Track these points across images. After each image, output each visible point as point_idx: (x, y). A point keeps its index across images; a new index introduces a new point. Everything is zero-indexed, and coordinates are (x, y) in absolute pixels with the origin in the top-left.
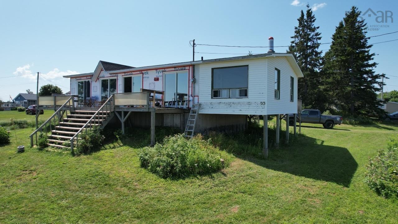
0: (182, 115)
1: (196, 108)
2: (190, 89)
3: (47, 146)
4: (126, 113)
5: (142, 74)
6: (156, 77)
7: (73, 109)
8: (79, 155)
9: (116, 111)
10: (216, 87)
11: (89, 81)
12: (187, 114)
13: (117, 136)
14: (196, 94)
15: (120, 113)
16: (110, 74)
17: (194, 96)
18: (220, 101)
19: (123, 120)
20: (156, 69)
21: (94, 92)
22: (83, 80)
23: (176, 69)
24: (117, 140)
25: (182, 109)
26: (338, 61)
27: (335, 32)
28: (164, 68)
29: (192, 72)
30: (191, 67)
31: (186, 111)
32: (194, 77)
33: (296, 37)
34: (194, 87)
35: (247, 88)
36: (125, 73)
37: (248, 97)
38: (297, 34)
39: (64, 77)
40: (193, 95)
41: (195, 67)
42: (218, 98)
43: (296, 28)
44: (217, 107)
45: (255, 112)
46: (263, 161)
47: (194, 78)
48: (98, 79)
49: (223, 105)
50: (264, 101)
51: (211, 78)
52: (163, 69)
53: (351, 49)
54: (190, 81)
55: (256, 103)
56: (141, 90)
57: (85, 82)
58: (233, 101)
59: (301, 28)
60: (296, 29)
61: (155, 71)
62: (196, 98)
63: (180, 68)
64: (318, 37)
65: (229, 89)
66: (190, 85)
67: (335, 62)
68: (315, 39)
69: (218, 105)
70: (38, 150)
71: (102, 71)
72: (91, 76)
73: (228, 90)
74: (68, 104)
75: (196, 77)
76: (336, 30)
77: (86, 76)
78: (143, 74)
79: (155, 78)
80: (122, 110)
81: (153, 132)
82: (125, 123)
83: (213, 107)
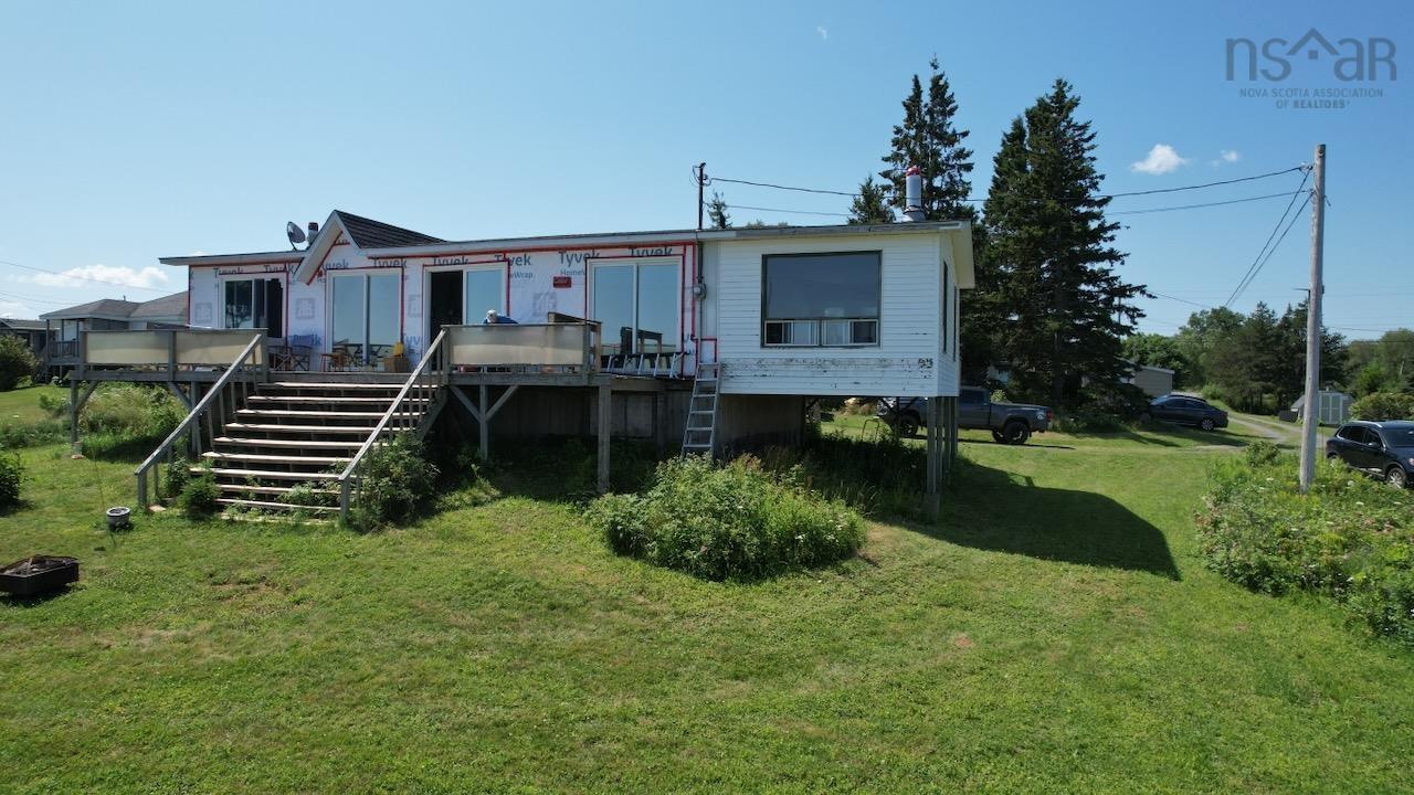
0: (660, 398)
1: (708, 378)
2: (688, 316)
3: (221, 508)
4: (495, 392)
6: (558, 275)
7: (265, 379)
8: (381, 529)
9: (459, 386)
10: (776, 315)
11: (275, 282)
12: (684, 394)
13: (473, 466)
14: (709, 333)
15: (472, 392)
16: (370, 258)
17: (702, 340)
18: (790, 356)
19: (484, 416)
20: (562, 250)
21: (298, 318)
22: (249, 275)
23: (635, 251)
24: (472, 482)
25: (662, 379)
26: (1018, 240)
27: (1000, 149)
28: (594, 248)
29: (694, 264)
30: (690, 249)
31: (675, 387)
32: (700, 278)
33: (896, 157)
34: (701, 312)
35: (878, 317)
36: (435, 256)
37: (879, 345)
38: (899, 149)
39: (163, 260)
40: (697, 336)
42: (784, 347)
43: (898, 131)
44: (783, 374)
45: (901, 387)
46: (929, 527)
47: (700, 282)
48: (320, 275)
50: (929, 357)
51: (759, 284)
52: (589, 248)
53: (1058, 207)
54: (688, 293)
55: (905, 362)
56: (552, 316)
57: (260, 283)
59: (913, 132)
60: (896, 133)
61: (556, 256)
62: (708, 348)
63: (650, 250)
64: (963, 162)
65: (821, 319)
66: (688, 305)
67: (1011, 242)
68: (953, 167)
69: (783, 367)
70: (187, 522)
71: (335, 248)
72: (287, 262)
73: (816, 323)
75: (709, 280)
76: (1004, 144)
77: (267, 263)
79: (556, 279)
80: (482, 382)
81: (604, 452)
82: (490, 422)
83: (765, 373)
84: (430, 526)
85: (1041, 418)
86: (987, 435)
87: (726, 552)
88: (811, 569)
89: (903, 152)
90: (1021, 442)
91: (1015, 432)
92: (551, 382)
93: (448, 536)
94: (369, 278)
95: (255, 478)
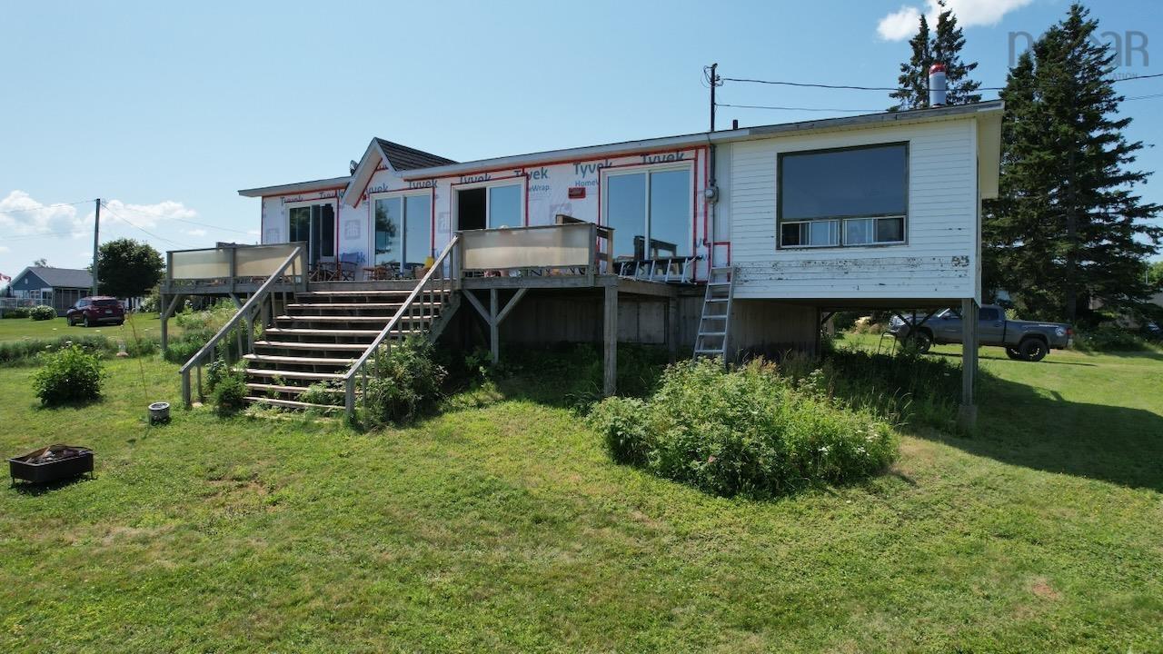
0: (672, 304)
1: (722, 281)
2: (701, 220)
3: (247, 404)
4: (505, 295)
5: (524, 178)
6: (573, 186)
7: (304, 288)
8: (381, 429)
9: (470, 290)
10: (791, 218)
11: (328, 207)
12: (697, 299)
13: (481, 368)
14: (721, 237)
15: (483, 295)
16: (405, 180)
17: (715, 244)
18: (808, 258)
19: (494, 319)
20: (576, 161)
21: (347, 238)
22: (308, 202)
23: (647, 157)
24: (480, 380)
25: (674, 284)
26: (1026, 167)
27: (1005, 84)
28: (606, 157)
29: (706, 168)
30: (702, 152)
31: (687, 293)
32: (712, 181)
33: (902, 94)
34: (714, 216)
35: (906, 213)
36: (461, 175)
37: (907, 243)
38: (906, 86)
39: (242, 193)
40: (710, 240)
41: (720, 153)
42: (801, 249)
43: (905, 68)
44: (800, 277)
45: (932, 288)
46: (967, 441)
47: (712, 185)
48: (365, 198)
49: (819, 270)
50: (965, 254)
51: (774, 184)
52: (602, 158)
53: (1071, 131)
54: (700, 197)
55: (937, 261)
56: (560, 219)
57: (316, 208)
58: (853, 257)
59: (919, 69)
60: (903, 70)
61: (571, 167)
62: (721, 252)
63: (661, 156)
64: (970, 93)
65: (841, 218)
66: (701, 209)
67: (1019, 168)
68: (960, 99)
69: (800, 270)
70: (216, 418)
71: (377, 173)
72: (339, 187)
73: (836, 223)
74: (289, 272)
75: (721, 182)
76: (1009, 79)
77: (321, 190)
78: (528, 177)
79: (571, 190)
80: (492, 286)
81: (611, 355)
82: (501, 326)
83: (781, 276)
84: (429, 426)
85: (1060, 334)
86: (1001, 351)
87: (738, 464)
88: (836, 485)
89: (910, 88)
90: (1037, 359)
91: (1032, 348)
92: (558, 284)
93: (446, 437)
94: (405, 199)
95: (281, 378)
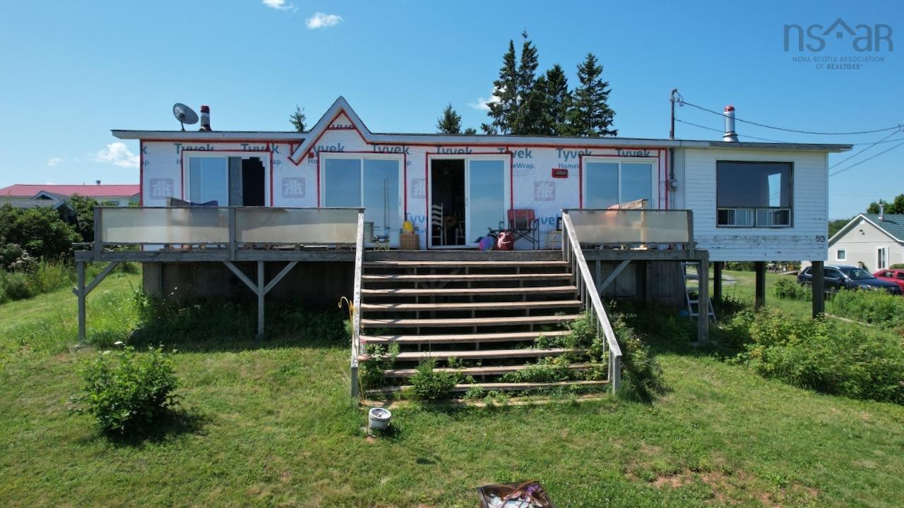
2: (663, 203)
5: (509, 156)
6: (557, 167)
10: (724, 204)
11: (256, 161)
16: (369, 144)
18: (735, 234)
20: (560, 147)
22: (222, 153)
23: (621, 151)
28: (586, 147)
29: (667, 164)
32: (671, 175)
35: (792, 207)
36: (439, 146)
37: (792, 226)
41: (677, 155)
42: (729, 228)
44: (731, 246)
45: (806, 255)
47: (672, 178)
48: (312, 157)
49: (743, 242)
51: (714, 181)
52: (582, 147)
54: (662, 186)
55: (808, 238)
57: (234, 160)
58: (764, 234)
61: (554, 152)
63: (632, 151)
65: (754, 208)
73: (751, 211)
75: (678, 176)
77: (245, 141)
78: (512, 155)
79: (554, 171)
80: (599, 258)
83: (720, 246)
